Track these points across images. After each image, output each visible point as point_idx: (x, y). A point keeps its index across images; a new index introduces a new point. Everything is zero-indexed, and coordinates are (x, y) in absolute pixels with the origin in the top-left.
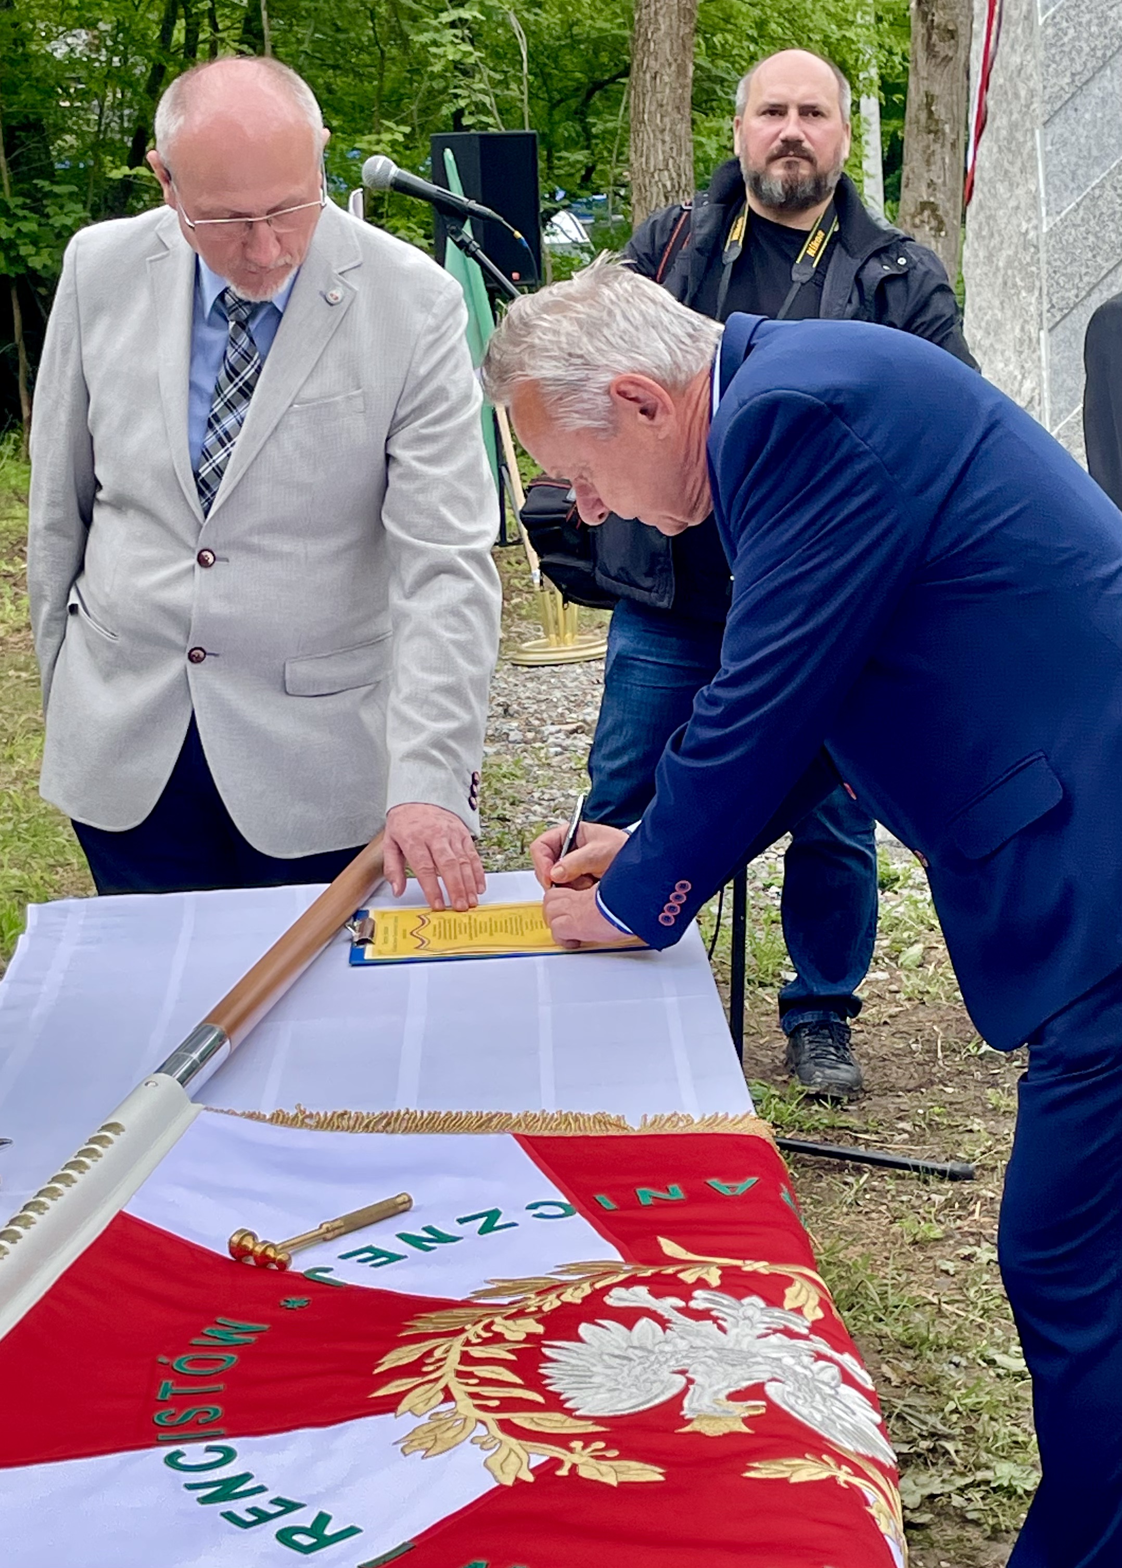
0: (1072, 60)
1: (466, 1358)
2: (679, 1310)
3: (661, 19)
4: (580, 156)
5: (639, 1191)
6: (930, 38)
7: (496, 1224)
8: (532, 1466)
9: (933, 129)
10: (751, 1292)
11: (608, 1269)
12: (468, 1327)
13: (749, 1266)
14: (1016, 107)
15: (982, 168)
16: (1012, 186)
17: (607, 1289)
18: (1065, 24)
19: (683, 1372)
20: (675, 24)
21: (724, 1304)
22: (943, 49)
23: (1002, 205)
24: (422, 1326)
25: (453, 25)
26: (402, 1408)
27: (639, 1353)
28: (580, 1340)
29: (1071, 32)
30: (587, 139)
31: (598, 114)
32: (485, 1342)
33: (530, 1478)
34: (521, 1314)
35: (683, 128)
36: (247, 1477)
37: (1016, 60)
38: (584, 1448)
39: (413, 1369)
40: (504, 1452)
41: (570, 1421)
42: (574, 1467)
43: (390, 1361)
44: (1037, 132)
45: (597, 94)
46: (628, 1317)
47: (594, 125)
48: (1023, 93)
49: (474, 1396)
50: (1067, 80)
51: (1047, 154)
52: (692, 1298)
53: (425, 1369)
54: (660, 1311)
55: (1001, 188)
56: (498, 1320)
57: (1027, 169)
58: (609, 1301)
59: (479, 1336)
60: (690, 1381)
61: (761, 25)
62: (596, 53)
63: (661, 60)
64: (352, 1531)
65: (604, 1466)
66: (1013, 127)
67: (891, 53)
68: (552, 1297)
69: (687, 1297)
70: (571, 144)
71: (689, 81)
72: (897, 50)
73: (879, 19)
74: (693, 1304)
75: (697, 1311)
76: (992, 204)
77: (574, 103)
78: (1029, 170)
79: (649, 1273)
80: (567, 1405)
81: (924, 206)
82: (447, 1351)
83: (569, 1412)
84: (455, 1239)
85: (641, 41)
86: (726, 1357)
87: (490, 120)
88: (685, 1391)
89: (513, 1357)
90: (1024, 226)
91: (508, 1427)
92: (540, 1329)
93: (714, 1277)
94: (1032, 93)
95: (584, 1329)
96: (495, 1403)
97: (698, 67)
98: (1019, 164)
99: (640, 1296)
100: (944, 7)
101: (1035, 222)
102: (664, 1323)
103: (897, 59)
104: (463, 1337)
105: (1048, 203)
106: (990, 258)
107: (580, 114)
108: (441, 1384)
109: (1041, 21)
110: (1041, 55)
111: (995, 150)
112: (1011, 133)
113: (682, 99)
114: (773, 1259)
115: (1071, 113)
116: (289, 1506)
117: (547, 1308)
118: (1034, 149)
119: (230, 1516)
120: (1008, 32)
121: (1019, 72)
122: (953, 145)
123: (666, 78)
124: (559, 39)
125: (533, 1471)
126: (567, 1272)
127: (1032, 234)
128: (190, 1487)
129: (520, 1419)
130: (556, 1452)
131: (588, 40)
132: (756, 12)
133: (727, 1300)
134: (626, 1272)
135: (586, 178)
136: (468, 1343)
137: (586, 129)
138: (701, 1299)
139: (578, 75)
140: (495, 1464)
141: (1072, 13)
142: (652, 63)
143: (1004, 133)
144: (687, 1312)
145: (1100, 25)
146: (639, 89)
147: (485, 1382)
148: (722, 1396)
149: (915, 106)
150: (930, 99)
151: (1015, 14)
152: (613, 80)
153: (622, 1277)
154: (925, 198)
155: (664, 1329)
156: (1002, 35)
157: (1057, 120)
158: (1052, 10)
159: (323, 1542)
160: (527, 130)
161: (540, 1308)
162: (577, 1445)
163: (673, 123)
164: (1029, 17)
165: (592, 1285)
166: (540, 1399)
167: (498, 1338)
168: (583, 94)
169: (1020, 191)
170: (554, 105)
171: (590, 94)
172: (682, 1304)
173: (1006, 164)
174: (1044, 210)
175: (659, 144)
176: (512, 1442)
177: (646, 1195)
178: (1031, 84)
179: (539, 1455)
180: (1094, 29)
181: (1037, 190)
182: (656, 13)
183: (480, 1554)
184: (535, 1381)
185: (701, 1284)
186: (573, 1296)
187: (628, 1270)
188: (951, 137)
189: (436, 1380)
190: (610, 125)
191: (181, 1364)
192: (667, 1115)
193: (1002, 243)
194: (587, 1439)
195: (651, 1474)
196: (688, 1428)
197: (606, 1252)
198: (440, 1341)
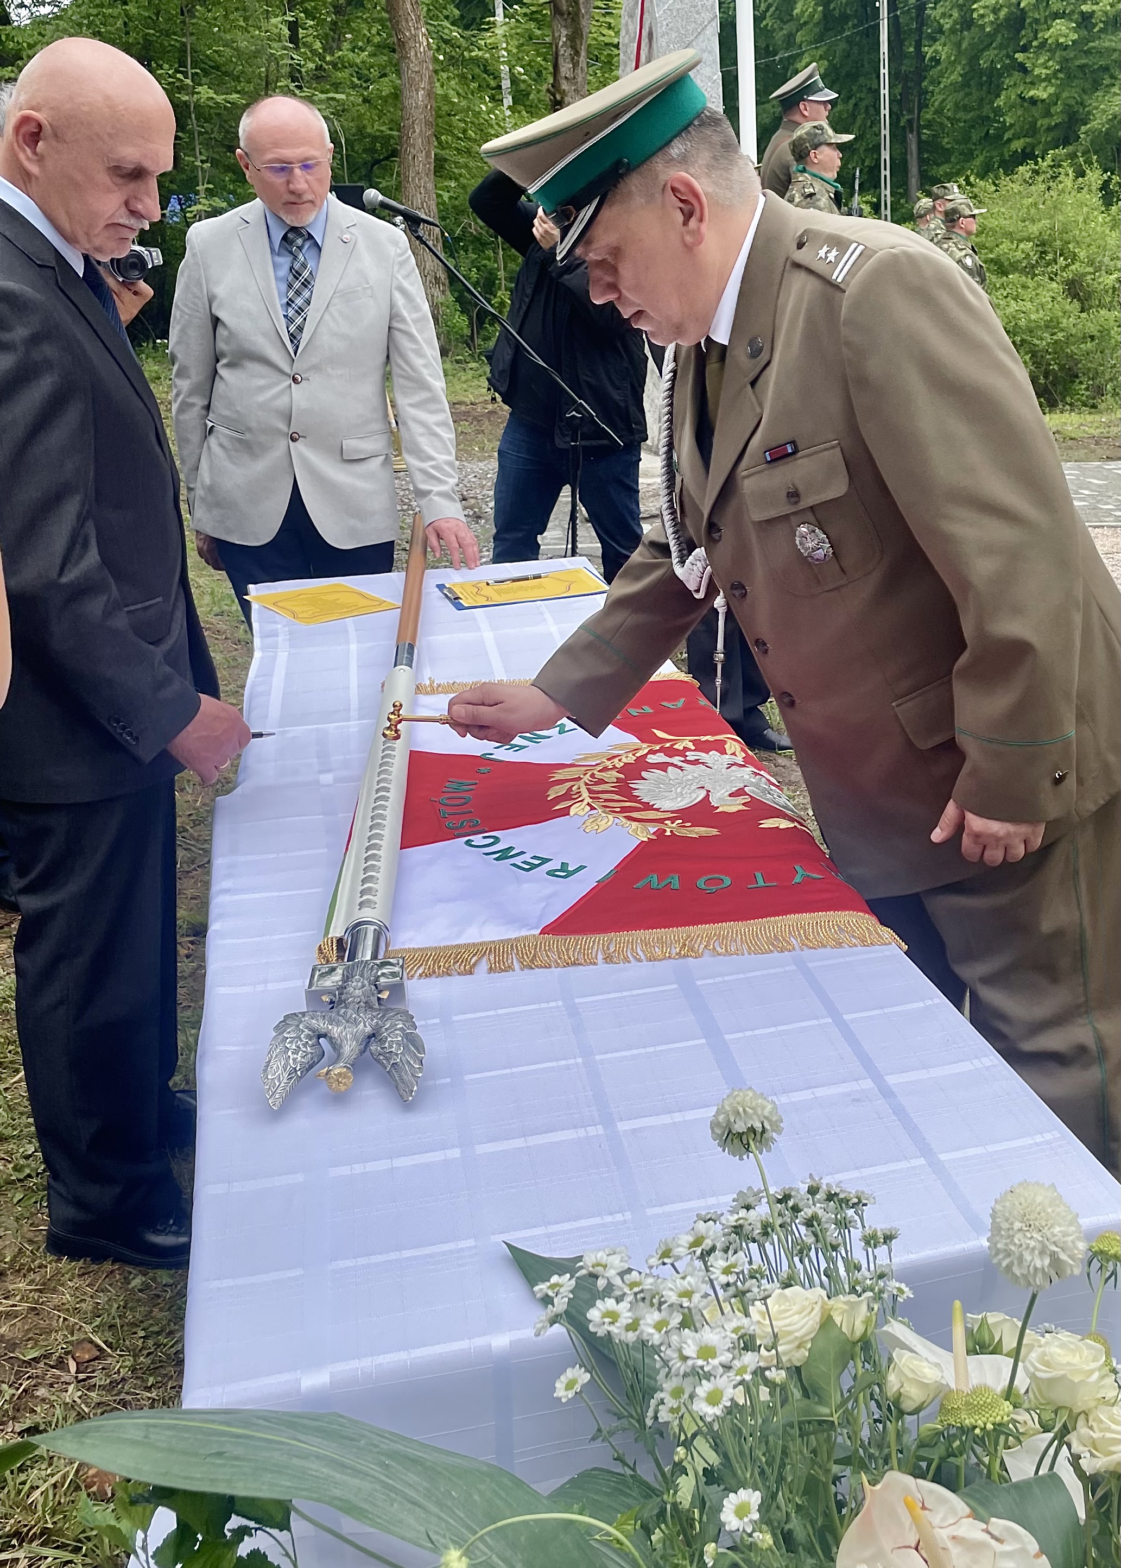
1: (591, 791)
2: (684, 762)
3: (416, 127)
7: (566, 730)
10: (710, 749)
11: (637, 746)
12: (582, 776)
13: (704, 738)
17: (644, 755)
19: (702, 788)
21: (703, 757)
24: (557, 776)
26: (572, 813)
27: (676, 782)
28: (645, 779)
32: (596, 783)
33: (653, 837)
34: (606, 769)
36: (511, 848)
38: (672, 823)
40: (634, 829)
41: (659, 813)
42: (672, 831)
43: (552, 794)
45: (377, 167)
46: (663, 767)
47: (381, 183)
49: (605, 807)
52: (687, 756)
53: (574, 796)
54: (676, 763)
56: (595, 772)
58: (648, 760)
59: (591, 780)
60: (707, 792)
64: (582, 867)
65: (687, 831)
68: (617, 760)
69: (684, 756)
74: (688, 758)
75: (692, 761)
77: (364, 171)
79: (658, 748)
80: (654, 806)
82: (578, 788)
83: (657, 810)
86: (718, 779)
88: (708, 795)
89: (614, 789)
91: (629, 818)
92: (620, 775)
93: (691, 745)
95: (644, 774)
96: (617, 809)
99: (662, 757)
102: (680, 768)
104: (582, 781)
108: (585, 802)
114: (713, 734)
116: (545, 860)
117: (618, 766)
119: (514, 865)
123: (420, 159)
125: (653, 834)
126: (617, 749)
128: (485, 855)
129: (634, 815)
130: (663, 827)
134: (648, 747)
136: (586, 784)
138: (691, 756)
140: (633, 833)
142: (412, 150)
144: (687, 762)
146: (406, 164)
147: (607, 800)
148: (727, 795)
153: (647, 750)
155: (681, 770)
159: (569, 874)
161: (614, 766)
162: (667, 822)
163: (425, 183)
165: (634, 755)
166: (640, 805)
167: (602, 781)
172: (683, 759)
175: (418, 195)
176: (634, 824)
179: (652, 830)
182: (413, 123)
183: (650, 872)
184: (633, 799)
185: (686, 749)
186: (631, 759)
189: (581, 801)
191: (443, 801)
194: (673, 820)
195: (714, 832)
196: (718, 811)
197: (632, 739)
198: (572, 783)
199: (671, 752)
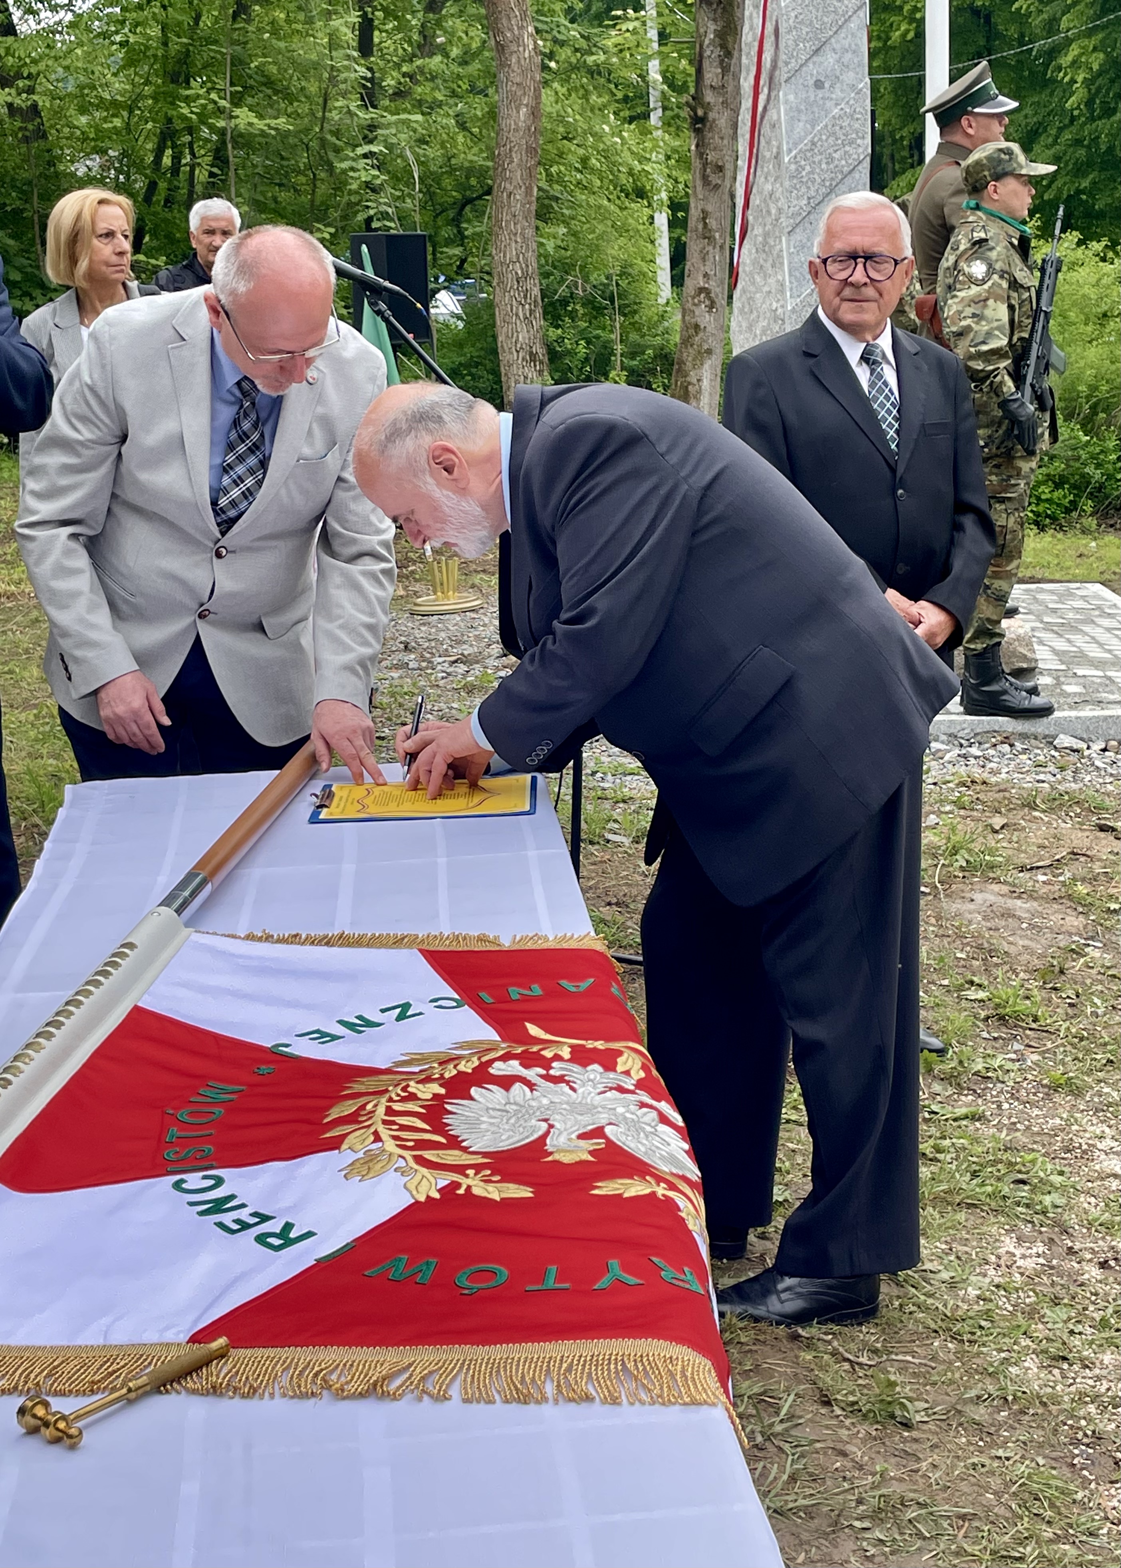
0: (809, 188)
1: (389, 1111)
2: (541, 1076)
3: (514, 155)
4: (457, 251)
5: (511, 989)
6: (705, 171)
7: (409, 1014)
8: (439, 1187)
9: (707, 235)
10: (593, 1062)
11: (489, 1047)
12: (391, 1088)
13: (590, 1044)
14: (769, 220)
15: (745, 264)
16: (765, 277)
17: (491, 1062)
18: (803, 163)
19: (546, 1120)
20: (524, 158)
21: (575, 1071)
22: (714, 179)
23: (759, 290)
24: (357, 1088)
25: (365, 156)
26: (344, 1146)
27: (514, 1107)
28: (472, 1099)
29: (808, 168)
30: (460, 239)
31: (469, 221)
32: (403, 1100)
33: (437, 1196)
34: (428, 1080)
35: (529, 232)
36: (232, 1197)
37: (768, 187)
38: (476, 1174)
39: (352, 1119)
40: (418, 1177)
41: (465, 1156)
42: (469, 1188)
43: (335, 1113)
44: (784, 239)
45: (468, 208)
46: (506, 1082)
47: (466, 229)
48: (773, 211)
49: (395, 1138)
50: (805, 202)
51: (790, 254)
52: (552, 1068)
53: (361, 1119)
54: (529, 1078)
55: (758, 279)
56: (412, 1083)
57: (777, 264)
58: (491, 1071)
59: (398, 1095)
60: (551, 1126)
61: (584, 160)
62: (468, 178)
63: (514, 183)
64: (310, 1234)
65: (491, 1187)
66: (766, 235)
67: (676, 181)
68: (451, 1066)
69: (548, 1067)
70: (449, 242)
71: (534, 199)
72: (681, 179)
73: (668, 158)
74: (552, 1072)
75: (555, 1077)
76: (752, 288)
77: (451, 214)
78: (778, 265)
79: (519, 1050)
80: (464, 1144)
81: (701, 290)
82: (376, 1106)
83: (465, 1150)
84: (379, 1025)
85: (500, 169)
86: (577, 1108)
87: (392, 225)
88: (547, 1133)
89: (424, 1111)
90: (775, 305)
91: (420, 1160)
92: (443, 1091)
93: (566, 1053)
94: (780, 210)
95: (474, 1091)
96: (411, 1144)
97: (540, 189)
98: (770, 261)
99: (514, 1067)
100: (715, 149)
101: (781, 302)
102: (531, 1086)
103: (681, 186)
104: (387, 1096)
105: (791, 289)
106: (750, 328)
107: (456, 221)
108: (372, 1130)
109: (786, 160)
110: (787, 183)
111: (754, 251)
112: (765, 239)
113: (529, 210)
114: (607, 1039)
115: (807, 225)
116: (264, 1218)
117: (447, 1075)
118: (781, 251)
119: (221, 1225)
120: (762, 167)
121: (771, 196)
122: (721, 247)
123: (518, 197)
124: (441, 167)
125: (439, 1191)
126: (461, 1048)
127: (780, 311)
128: (192, 1204)
129: (429, 1155)
130: (456, 1177)
131: (461, 168)
132: (581, 151)
133: (576, 1068)
134: (503, 1049)
135: (460, 267)
136: (390, 1100)
137: (460, 232)
138: (557, 1069)
139: (454, 194)
140: (412, 1187)
141: (809, 154)
142: (508, 186)
143: (760, 239)
144: (548, 1078)
145: (827, 163)
146: (499, 204)
147: (403, 1128)
148: (574, 1136)
149: (694, 219)
150: (705, 215)
151: (768, 154)
152: (479, 197)
153: (501, 1053)
154: (702, 284)
155: (532, 1090)
156: (759, 169)
157: (797, 230)
158: (794, 152)
159: (289, 1242)
160: (419, 232)
161: (442, 1075)
162: (471, 1172)
163: (523, 229)
164: (778, 156)
165: (479, 1059)
166: (443, 1141)
167: (412, 1097)
168: (458, 207)
169: (772, 281)
170: (437, 216)
171: (463, 207)
172: (544, 1072)
173: (762, 261)
174: (788, 294)
175: (513, 245)
176: (424, 1171)
177: (515, 993)
178: (779, 204)
179: (444, 1180)
180: (824, 166)
181: (784, 280)
182: (510, 150)
183: (403, 1251)
184: (439, 1128)
185: (558, 1058)
186: (466, 1067)
187: (504, 1048)
188: (720, 241)
189: (369, 1126)
190: (478, 229)
191: (183, 1115)
192: (531, 935)
193: (759, 317)
194: (478, 1168)
195: (525, 1192)
196: (550, 1159)
197: (489, 1034)
198: (372, 1097)
199: (528, 1060)
